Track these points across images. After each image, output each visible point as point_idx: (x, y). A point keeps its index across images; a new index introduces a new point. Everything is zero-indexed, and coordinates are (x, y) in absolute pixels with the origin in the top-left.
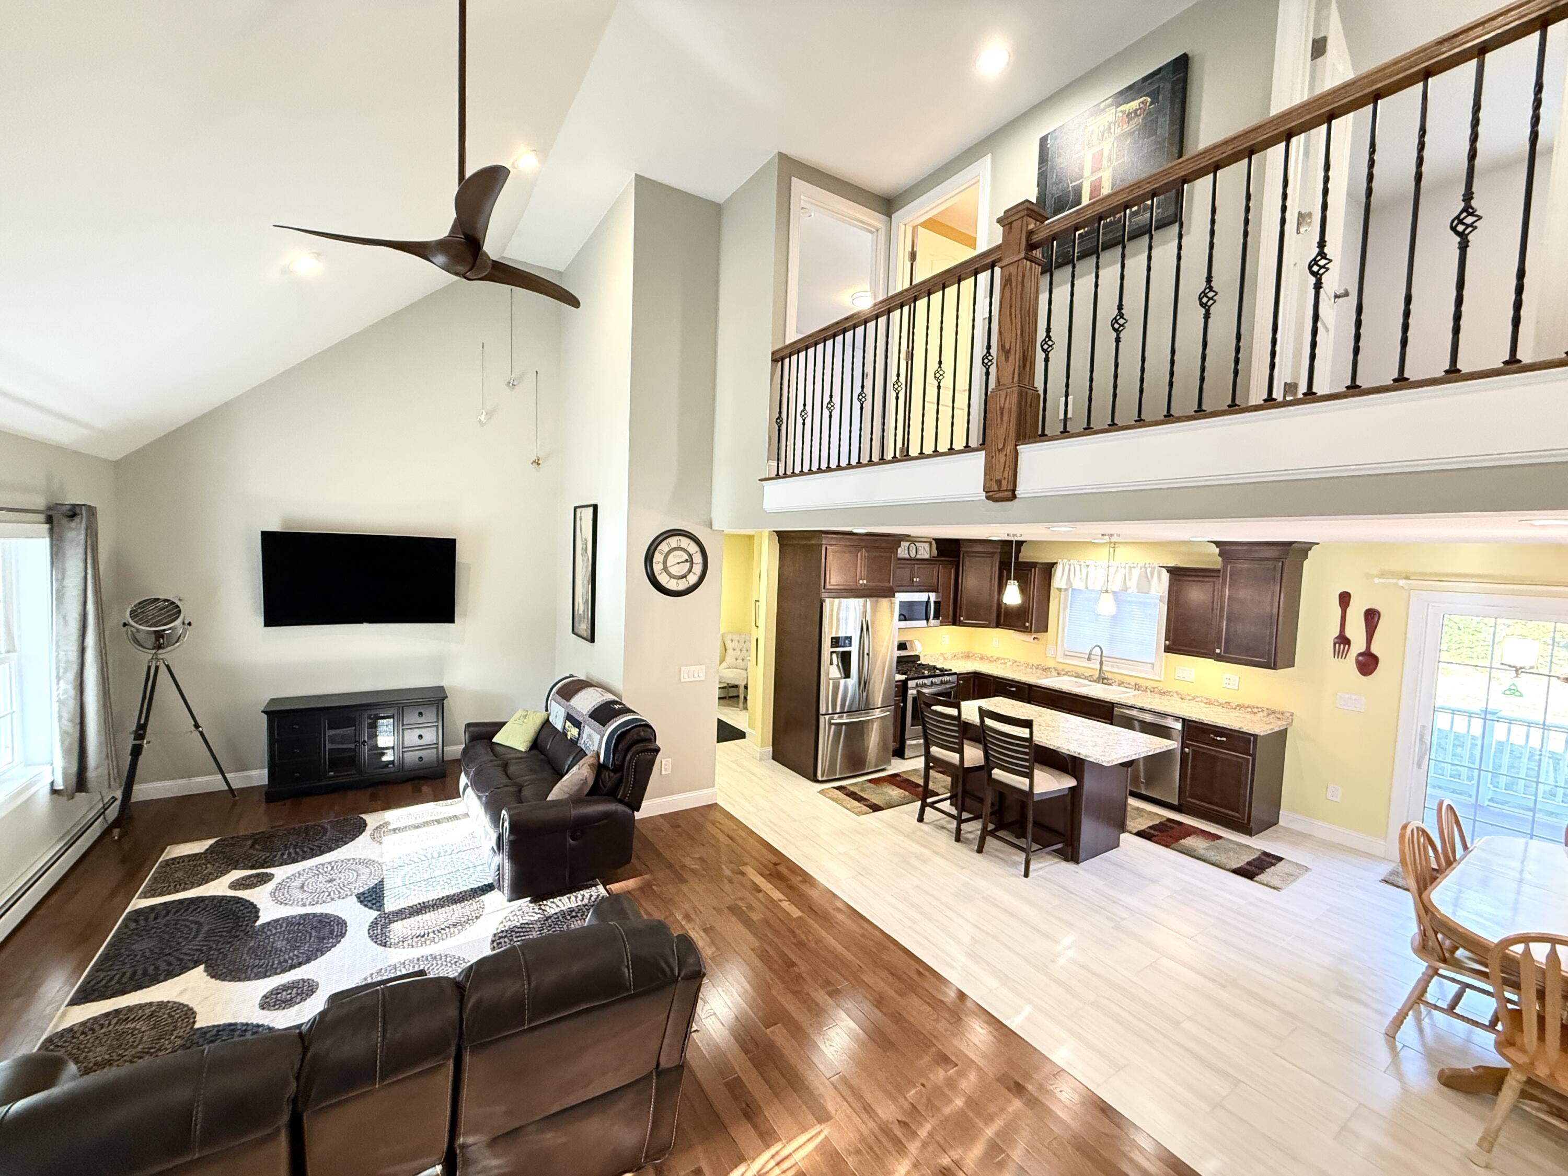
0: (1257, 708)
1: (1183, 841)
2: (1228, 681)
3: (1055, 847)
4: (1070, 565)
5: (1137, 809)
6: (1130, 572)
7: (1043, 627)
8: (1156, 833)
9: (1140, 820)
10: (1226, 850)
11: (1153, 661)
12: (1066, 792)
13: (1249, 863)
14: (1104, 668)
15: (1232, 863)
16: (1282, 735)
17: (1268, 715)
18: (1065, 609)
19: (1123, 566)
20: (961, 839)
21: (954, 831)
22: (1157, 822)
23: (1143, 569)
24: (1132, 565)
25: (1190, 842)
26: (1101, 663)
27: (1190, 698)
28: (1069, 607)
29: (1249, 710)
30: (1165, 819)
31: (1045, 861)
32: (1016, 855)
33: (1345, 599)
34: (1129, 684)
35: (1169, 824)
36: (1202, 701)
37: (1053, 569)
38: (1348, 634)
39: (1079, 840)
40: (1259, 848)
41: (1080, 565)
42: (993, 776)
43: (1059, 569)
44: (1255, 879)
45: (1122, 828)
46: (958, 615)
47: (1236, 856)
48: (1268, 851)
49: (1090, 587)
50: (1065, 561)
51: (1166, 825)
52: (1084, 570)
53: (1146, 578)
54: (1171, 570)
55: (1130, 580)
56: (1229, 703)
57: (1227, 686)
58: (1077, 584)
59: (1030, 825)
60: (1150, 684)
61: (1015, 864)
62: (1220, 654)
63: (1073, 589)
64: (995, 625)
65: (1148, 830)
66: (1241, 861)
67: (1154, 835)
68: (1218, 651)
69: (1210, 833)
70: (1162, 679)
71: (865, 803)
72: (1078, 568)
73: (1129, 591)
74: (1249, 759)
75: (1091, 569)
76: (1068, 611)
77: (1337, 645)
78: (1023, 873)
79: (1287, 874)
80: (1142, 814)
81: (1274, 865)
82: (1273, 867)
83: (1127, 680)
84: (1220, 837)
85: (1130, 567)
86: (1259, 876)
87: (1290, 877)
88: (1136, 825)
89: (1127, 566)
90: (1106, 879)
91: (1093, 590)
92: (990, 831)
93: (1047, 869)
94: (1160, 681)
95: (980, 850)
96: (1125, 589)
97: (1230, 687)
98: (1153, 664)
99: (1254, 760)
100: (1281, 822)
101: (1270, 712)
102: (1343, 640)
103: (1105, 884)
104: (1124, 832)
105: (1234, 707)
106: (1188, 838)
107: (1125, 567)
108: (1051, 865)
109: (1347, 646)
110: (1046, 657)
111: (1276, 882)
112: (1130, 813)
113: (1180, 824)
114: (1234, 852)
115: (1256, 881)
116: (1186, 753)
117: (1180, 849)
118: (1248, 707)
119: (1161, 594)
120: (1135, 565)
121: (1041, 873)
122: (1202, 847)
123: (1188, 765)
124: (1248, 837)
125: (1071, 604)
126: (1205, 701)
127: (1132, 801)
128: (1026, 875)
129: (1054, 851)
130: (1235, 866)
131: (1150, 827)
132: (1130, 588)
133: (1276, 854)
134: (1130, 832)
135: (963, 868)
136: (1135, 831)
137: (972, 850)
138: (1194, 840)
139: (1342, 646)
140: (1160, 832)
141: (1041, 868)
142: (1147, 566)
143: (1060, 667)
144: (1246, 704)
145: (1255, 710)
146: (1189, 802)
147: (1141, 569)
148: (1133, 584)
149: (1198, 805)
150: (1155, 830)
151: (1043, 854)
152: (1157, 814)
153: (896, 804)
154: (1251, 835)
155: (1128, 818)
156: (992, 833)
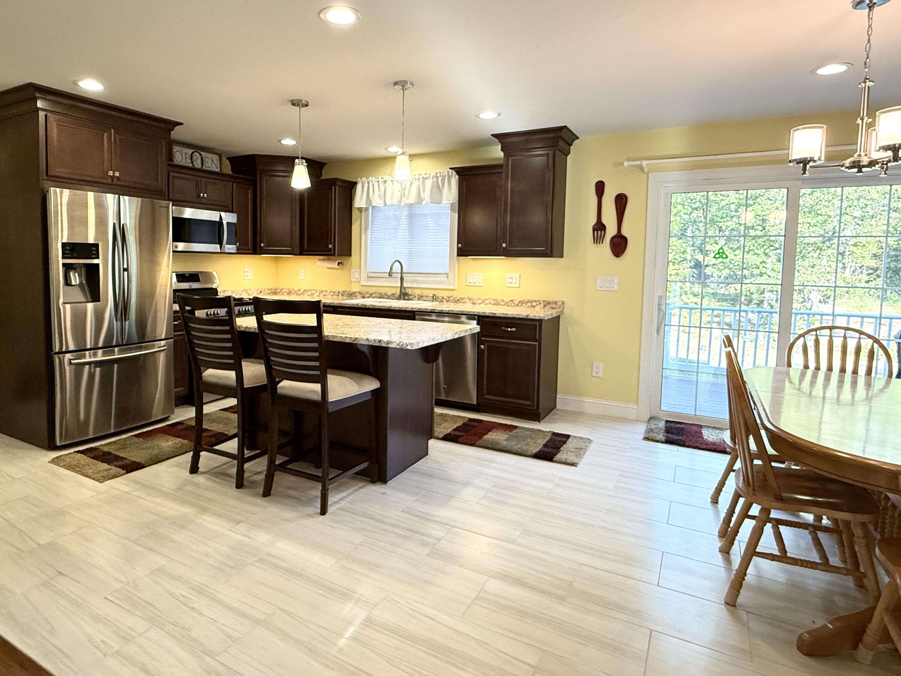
0: (536, 301)
1: (486, 436)
2: (511, 280)
3: (358, 469)
4: (368, 183)
5: (441, 415)
6: (424, 182)
7: (347, 251)
8: (461, 434)
9: (445, 424)
10: (524, 438)
11: (448, 271)
12: (369, 397)
13: (545, 446)
14: (405, 285)
15: (532, 449)
16: (556, 320)
17: (545, 306)
18: (366, 229)
19: (417, 177)
20: (245, 483)
21: (235, 476)
22: (460, 423)
23: (435, 179)
24: (425, 176)
25: (492, 436)
26: (402, 279)
27: (481, 301)
28: (370, 228)
29: (529, 304)
30: (467, 420)
31: (348, 488)
32: (313, 488)
33: (600, 188)
34: (427, 297)
35: (471, 423)
36: (490, 303)
37: (353, 190)
38: (604, 221)
39: (385, 455)
40: (548, 430)
41: (378, 182)
42: (279, 391)
43: (359, 187)
44: (554, 459)
45: (430, 435)
46: (258, 241)
47: (533, 441)
48: (556, 431)
49: (388, 202)
50: (364, 179)
51: (469, 425)
52: (382, 188)
53: (438, 188)
54: (459, 171)
55: (424, 191)
56: (512, 301)
57: (510, 285)
58: (377, 201)
59: (325, 447)
60: (445, 294)
61: (309, 502)
62: (506, 248)
63: (373, 207)
64: (298, 252)
65: (453, 433)
66: (537, 447)
67: (458, 437)
68: (504, 245)
69: (506, 425)
70: (456, 288)
71: (120, 463)
72: (376, 185)
73: (424, 203)
74: (535, 345)
75: (389, 183)
76: (369, 232)
77: (596, 232)
78: (319, 511)
79: (577, 449)
80: (446, 418)
81: (565, 443)
82: (564, 445)
83: (426, 293)
84: (516, 427)
85: (423, 178)
86: (557, 456)
87: (580, 451)
88: (442, 430)
89: (421, 177)
90: (417, 494)
91: (392, 205)
92: (280, 465)
93: (351, 497)
94: (454, 290)
95: (267, 493)
96: (420, 200)
97: (513, 285)
98: (447, 274)
99: (540, 344)
100: (558, 406)
101: (546, 303)
102: (600, 227)
103: (416, 500)
104: (431, 438)
105: (517, 303)
106: (490, 433)
107: (419, 179)
108: (356, 490)
109: (603, 232)
110: (351, 282)
111: (572, 458)
112: (436, 420)
113: (480, 421)
114: (531, 438)
115: (556, 462)
116: (481, 350)
117: (484, 445)
118: (529, 302)
119: (451, 202)
120: (428, 176)
121: (343, 504)
122: (503, 438)
123: (484, 362)
124: (537, 423)
125: (372, 225)
126: (493, 302)
127: (438, 410)
128: (323, 512)
129: (357, 473)
130: (535, 450)
131: (455, 430)
132: (424, 199)
133: (563, 433)
134: (437, 438)
135: (238, 522)
136: (442, 436)
137: (256, 495)
138: (496, 434)
139: (599, 232)
140: (465, 432)
141: (342, 499)
142: (438, 175)
143: (364, 290)
144: (527, 299)
145: (534, 304)
146: (486, 399)
147: (433, 179)
148: (426, 195)
149: (495, 400)
150: (460, 431)
151: (344, 480)
152: (460, 417)
153: (165, 457)
154: (539, 421)
155: (435, 425)
156: (283, 467)
